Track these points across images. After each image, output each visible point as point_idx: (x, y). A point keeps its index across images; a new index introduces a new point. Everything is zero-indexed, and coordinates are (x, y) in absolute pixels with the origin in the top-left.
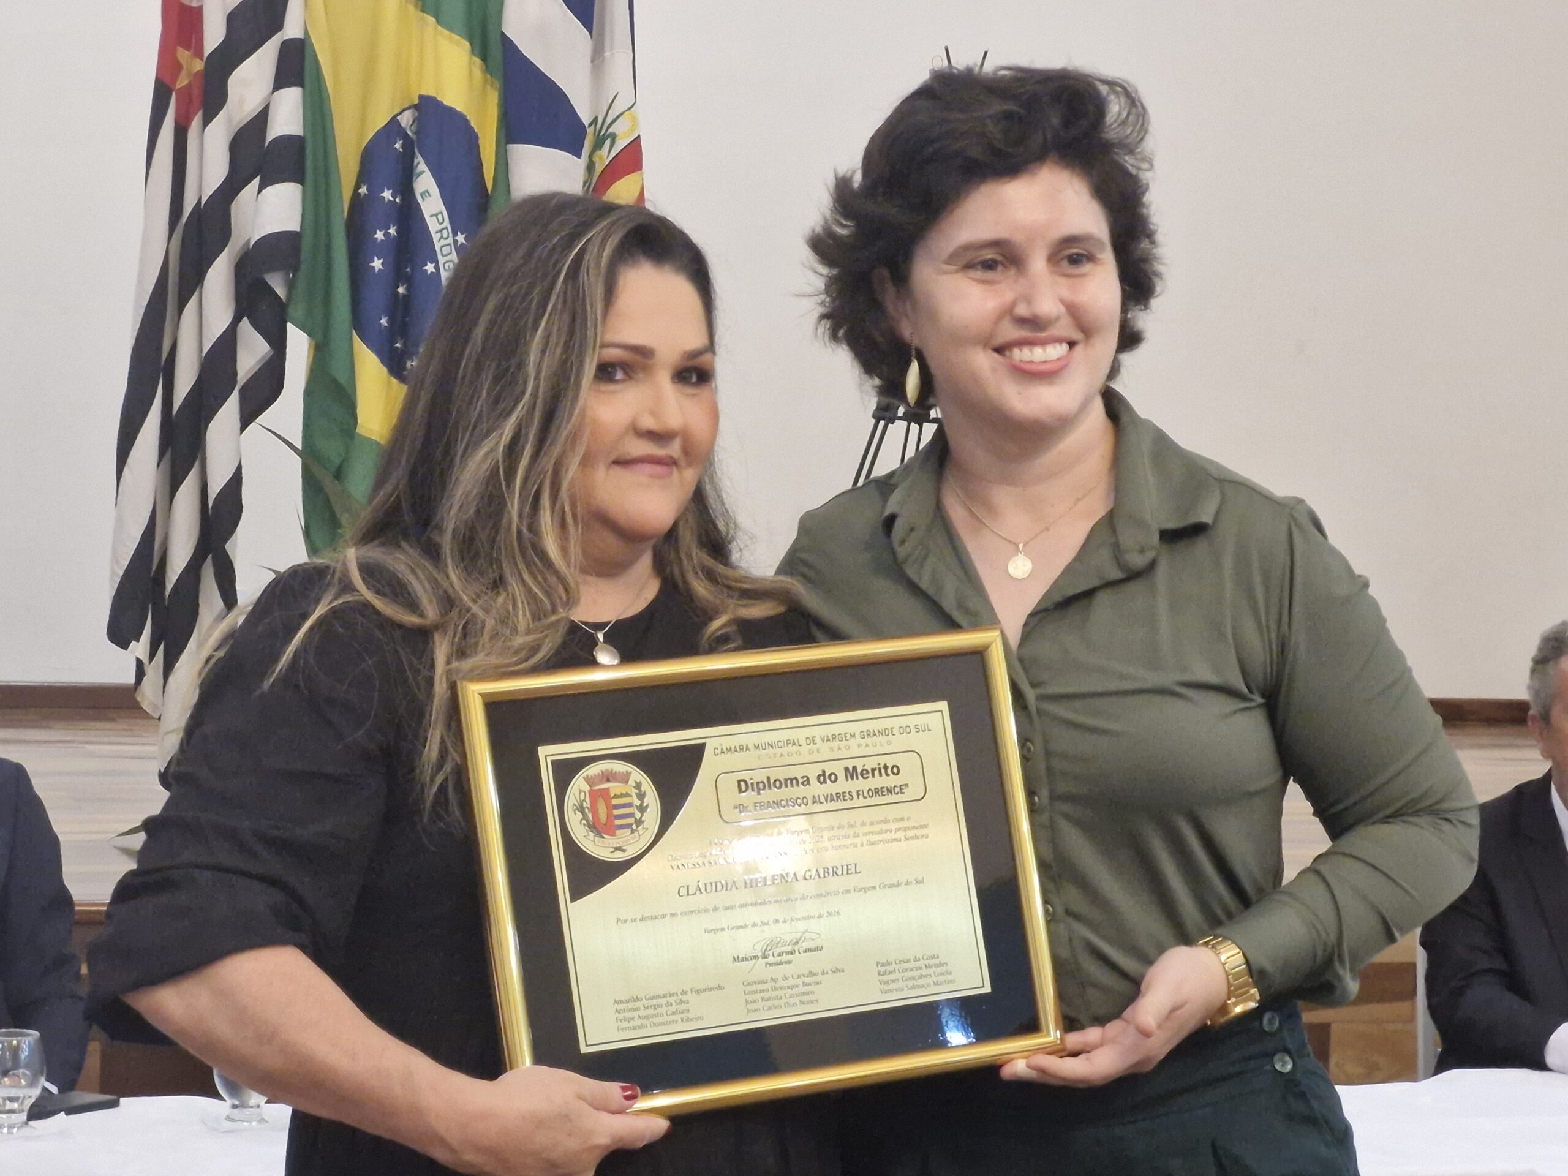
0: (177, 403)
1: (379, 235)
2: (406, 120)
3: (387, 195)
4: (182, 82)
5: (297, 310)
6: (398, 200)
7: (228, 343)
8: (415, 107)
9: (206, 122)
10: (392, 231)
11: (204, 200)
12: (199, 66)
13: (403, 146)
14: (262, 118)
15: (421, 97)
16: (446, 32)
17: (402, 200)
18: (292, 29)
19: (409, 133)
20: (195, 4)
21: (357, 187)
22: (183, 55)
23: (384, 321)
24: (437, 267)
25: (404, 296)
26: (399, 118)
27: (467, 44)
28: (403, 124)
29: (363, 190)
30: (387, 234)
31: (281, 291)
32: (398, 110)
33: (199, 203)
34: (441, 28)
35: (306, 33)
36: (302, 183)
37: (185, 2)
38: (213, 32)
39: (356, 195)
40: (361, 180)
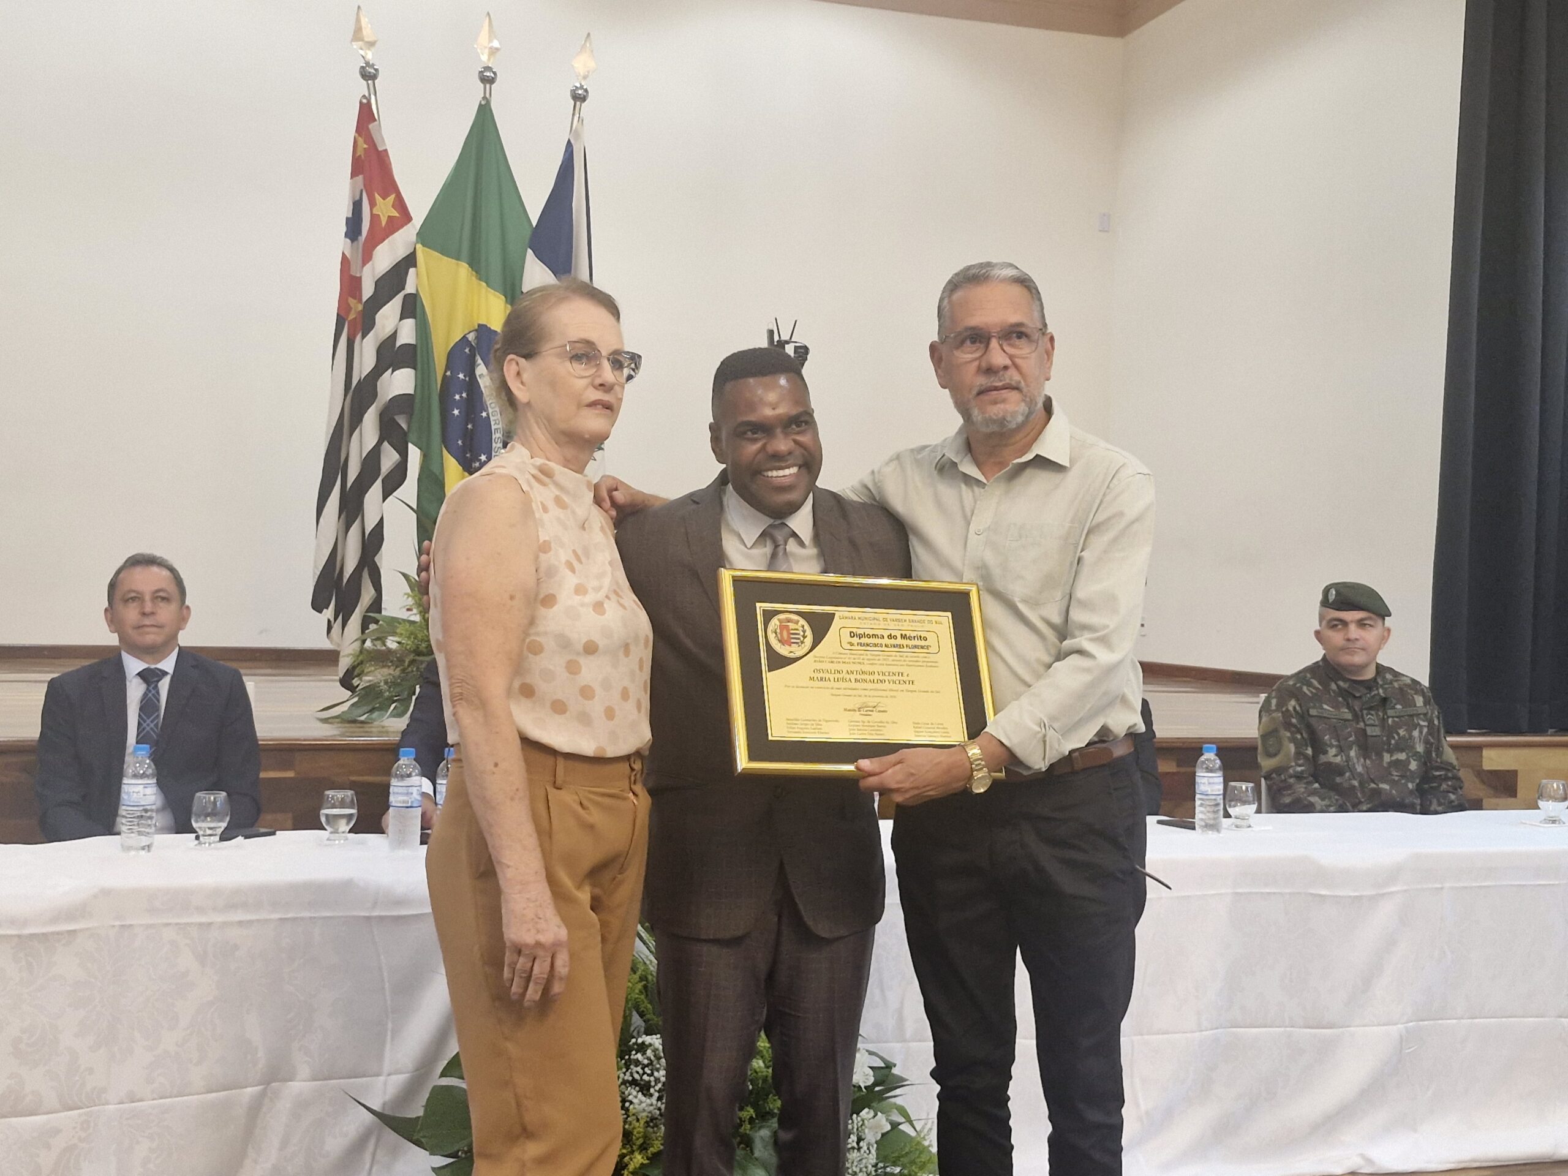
0: (349, 485)
1: (457, 397)
2: (471, 337)
3: (461, 376)
4: (352, 316)
5: (412, 436)
6: (467, 379)
7: (375, 454)
8: (476, 330)
9: (363, 337)
10: (464, 395)
11: (363, 377)
12: (360, 307)
13: (470, 350)
14: (394, 336)
15: (479, 325)
16: (493, 291)
17: (469, 379)
18: (410, 288)
19: (473, 344)
20: (358, 275)
21: (446, 372)
22: (352, 302)
23: (460, 442)
24: (488, 414)
25: (472, 430)
26: (467, 336)
27: (503, 297)
28: (470, 339)
29: (448, 373)
30: (461, 397)
31: (404, 426)
32: (467, 332)
33: (360, 380)
34: (489, 289)
35: (417, 290)
36: (415, 369)
37: (353, 273)
38: (368, 290)
39: (445, 376)
40: (447, 368)
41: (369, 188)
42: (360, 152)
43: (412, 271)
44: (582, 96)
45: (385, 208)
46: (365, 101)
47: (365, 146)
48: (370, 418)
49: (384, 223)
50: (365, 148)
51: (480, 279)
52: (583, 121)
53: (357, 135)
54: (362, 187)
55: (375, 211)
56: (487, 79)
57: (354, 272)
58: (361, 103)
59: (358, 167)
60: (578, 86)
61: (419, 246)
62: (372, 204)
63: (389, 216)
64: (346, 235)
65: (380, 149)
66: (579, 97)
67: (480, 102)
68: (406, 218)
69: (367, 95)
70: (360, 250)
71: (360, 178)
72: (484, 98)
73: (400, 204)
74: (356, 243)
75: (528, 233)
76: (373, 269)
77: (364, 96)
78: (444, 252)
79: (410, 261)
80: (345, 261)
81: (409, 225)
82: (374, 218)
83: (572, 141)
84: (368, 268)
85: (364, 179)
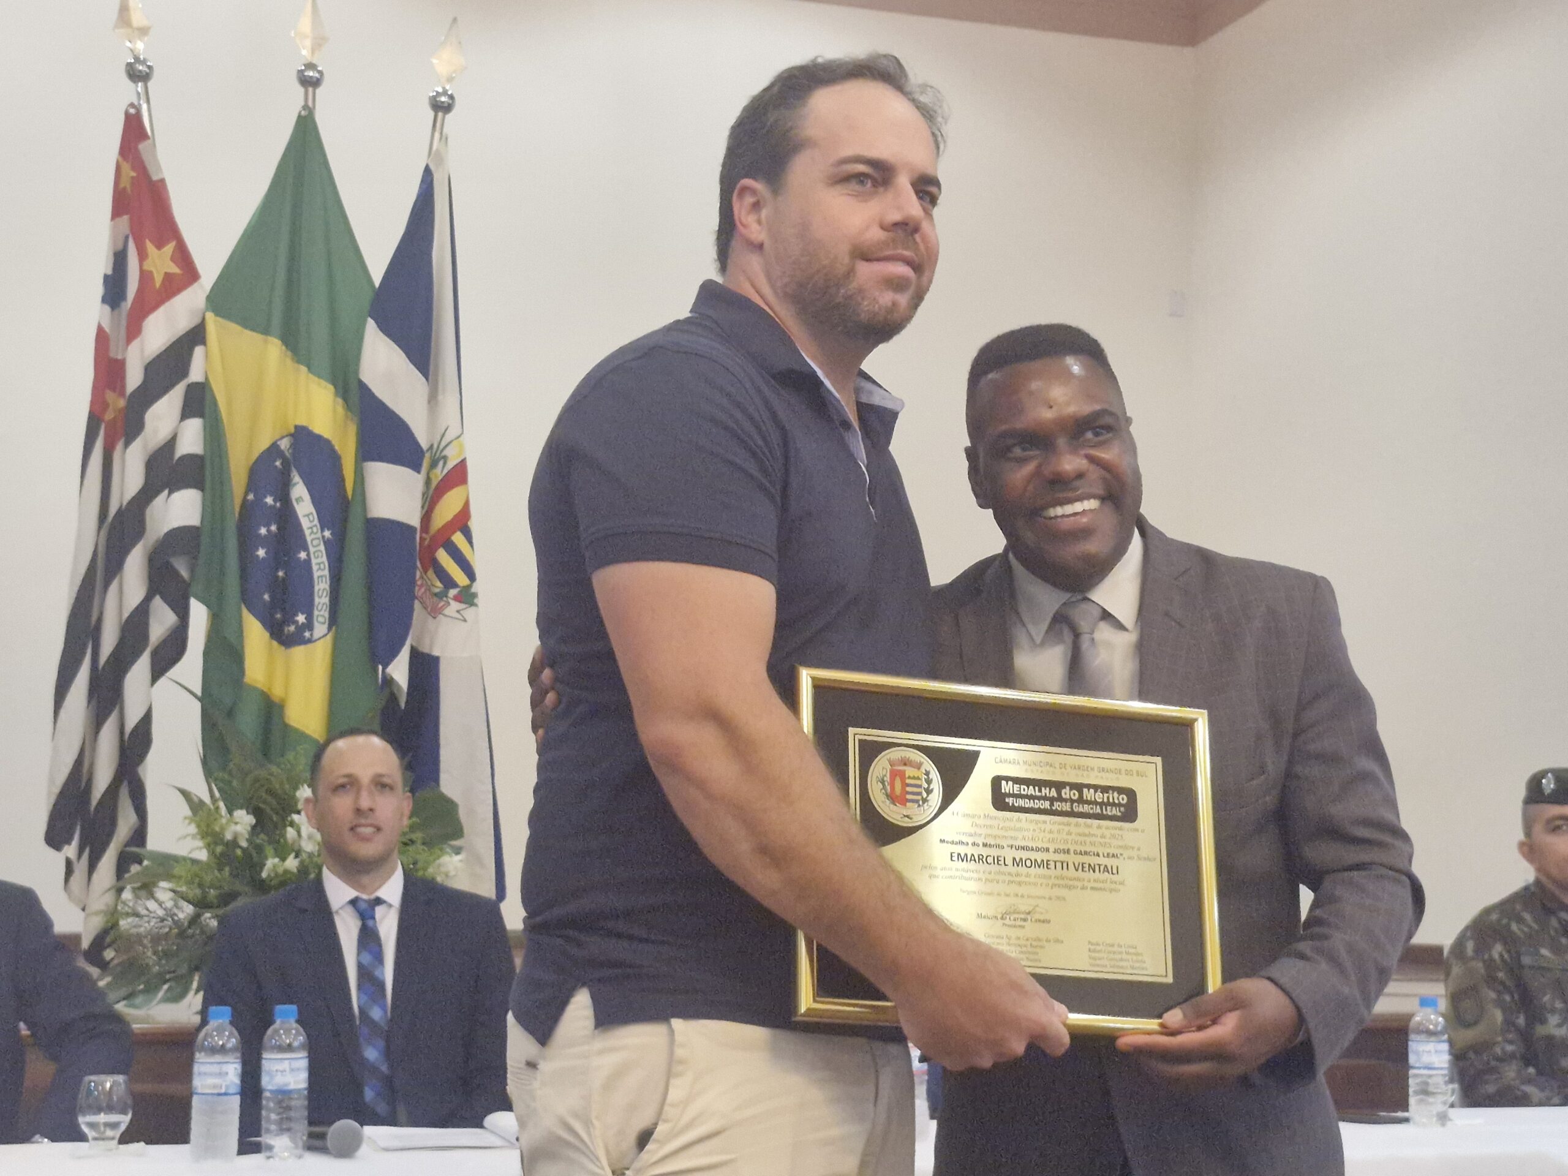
0: (103, 660)
4: (109, 416)
5: (196, 588)
7: (142, 613)
8: (292, 435)
9: (127, 444)
11: (125, 503)
12: (122, 403)
14: (171, 444)
15: (296, 427)
16: (317, 379)
18: (196, 374)
20: (120, 357)
21: (246, 494)
22: (110, 396)
27: (332, 388)
31: (184, 573)
32: (277, 437)
33: (121, 506)
34: (310, 375)
35: (207, 378)
36: (202, 490)
37: (112, 354)
38: (134, 378)
39: (245, 500)
40: (249, 489)
41: (138, 234)
42: (125, 183)
43: (199, 351)
44: (446, 105)
45: (161, 262)
46: (132, 111)
47: (133, 174)
48: (135, 564)
49: (158, 284)
50: (133, 178)
51: (299, 362)
52: (447, 139)
53: (120, 160)
54: (127, 231)
55: (148, 266)
56: (309, 82)
57: (115, 353)
58: (127, 114)
59: (121, 205)
60: (440, 90)
61: (210, 317)
62: (142, 255)
63: (166, 273)
64: (104, 300)
65: (155, 178)
66: (441, 107)
67: (300, 113)
68: (191, 274)
69: (136, 103)
70: (124, 323)
71: (125, 218)
72: (305, 107)
73: (183, 256)
74: (116, 312)
75: (366, 299)
76: (142, 351)
77: (132, 105)
78: (247, 323)
79: (196, 336)
80: (102, 337)
81: (196, 285)
82: (145, 277)
83: (432, 167)
84: (135, 345)
85: (131, 220)
